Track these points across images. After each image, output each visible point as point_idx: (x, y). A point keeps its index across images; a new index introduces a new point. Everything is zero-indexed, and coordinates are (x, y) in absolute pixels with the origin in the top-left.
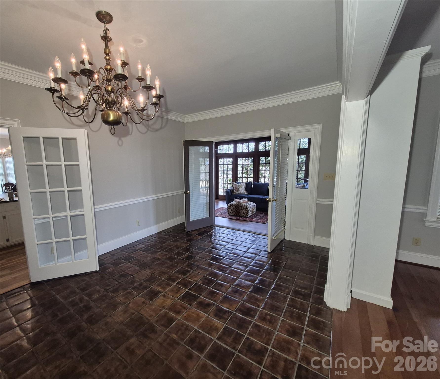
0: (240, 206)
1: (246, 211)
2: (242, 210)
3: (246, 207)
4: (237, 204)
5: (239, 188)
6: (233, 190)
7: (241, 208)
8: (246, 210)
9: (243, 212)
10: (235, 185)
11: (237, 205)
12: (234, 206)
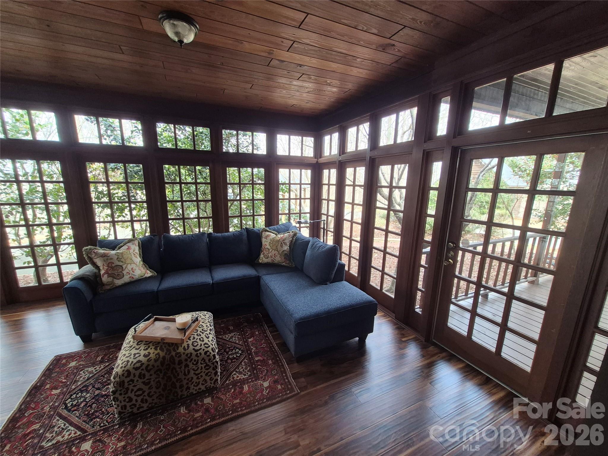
0: (180, 363)
1: (211, 370)
2: (192, 372)
3: (206, 353)
4: (162, 354)
5: (121, 264)
6: (97, 276)
7: (187, 366)
8: (207, 365)
9: (198, 378)
10: (103, 256)
11: (162, 364)
12: (148, 371)
